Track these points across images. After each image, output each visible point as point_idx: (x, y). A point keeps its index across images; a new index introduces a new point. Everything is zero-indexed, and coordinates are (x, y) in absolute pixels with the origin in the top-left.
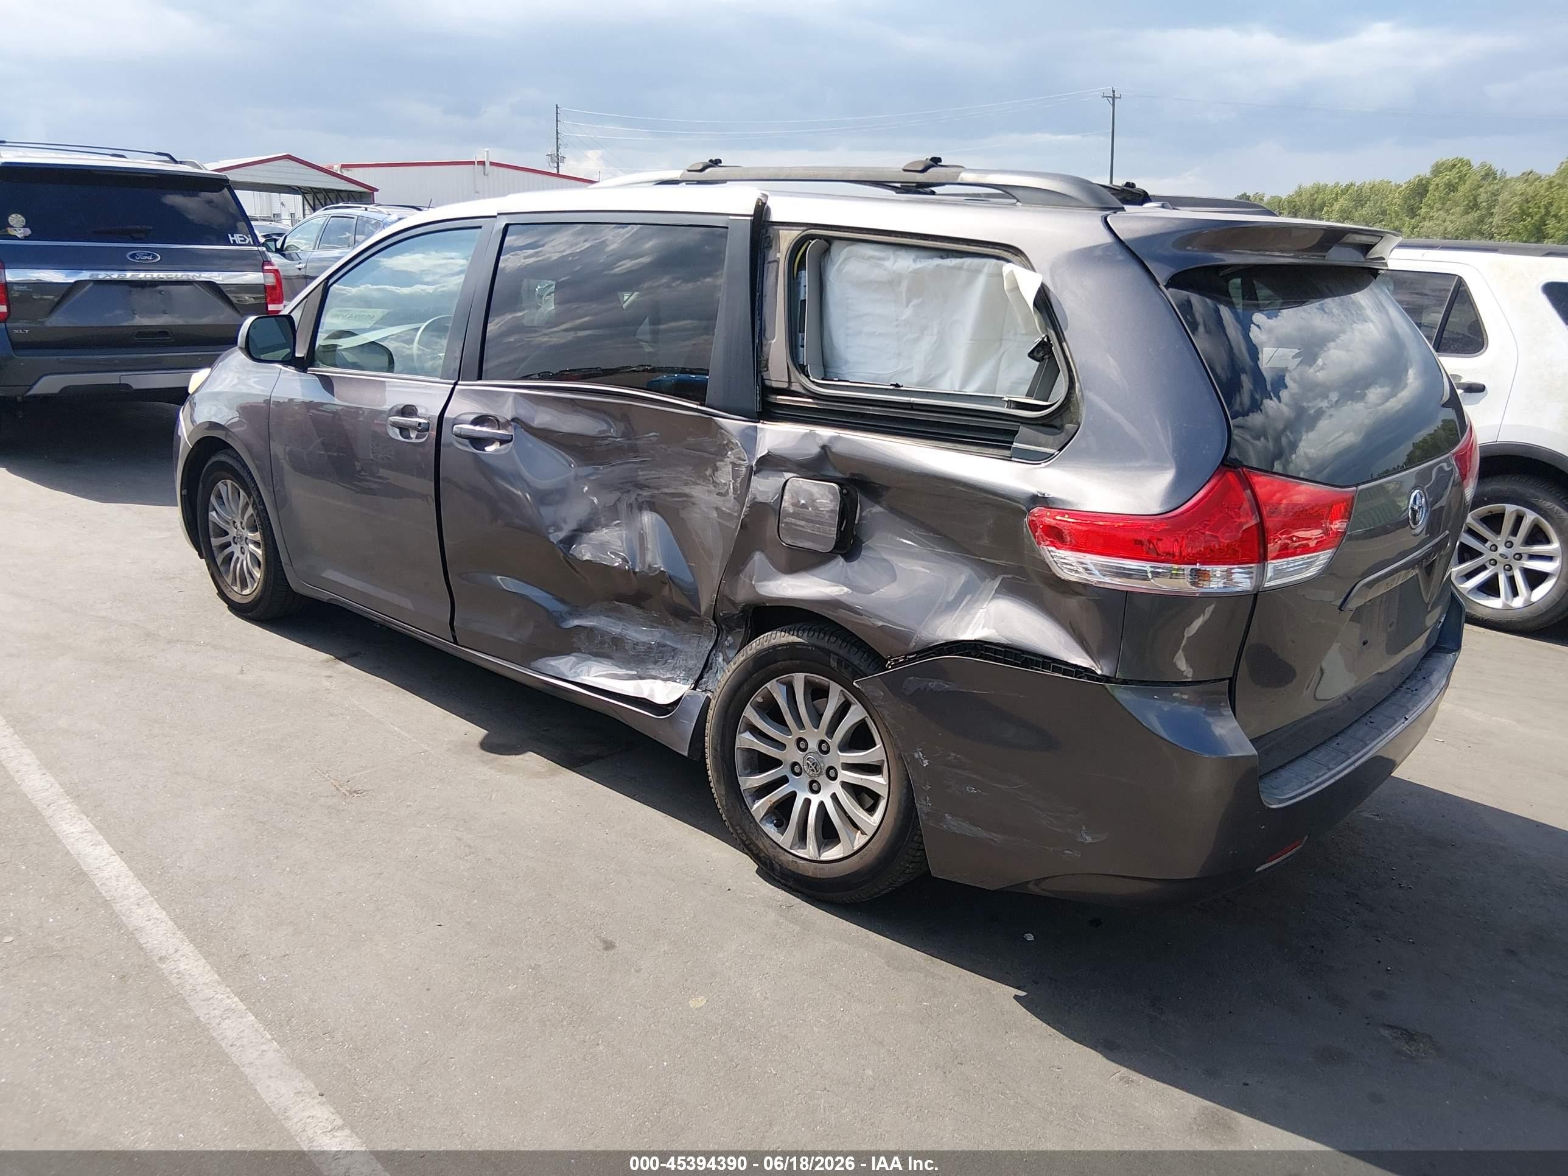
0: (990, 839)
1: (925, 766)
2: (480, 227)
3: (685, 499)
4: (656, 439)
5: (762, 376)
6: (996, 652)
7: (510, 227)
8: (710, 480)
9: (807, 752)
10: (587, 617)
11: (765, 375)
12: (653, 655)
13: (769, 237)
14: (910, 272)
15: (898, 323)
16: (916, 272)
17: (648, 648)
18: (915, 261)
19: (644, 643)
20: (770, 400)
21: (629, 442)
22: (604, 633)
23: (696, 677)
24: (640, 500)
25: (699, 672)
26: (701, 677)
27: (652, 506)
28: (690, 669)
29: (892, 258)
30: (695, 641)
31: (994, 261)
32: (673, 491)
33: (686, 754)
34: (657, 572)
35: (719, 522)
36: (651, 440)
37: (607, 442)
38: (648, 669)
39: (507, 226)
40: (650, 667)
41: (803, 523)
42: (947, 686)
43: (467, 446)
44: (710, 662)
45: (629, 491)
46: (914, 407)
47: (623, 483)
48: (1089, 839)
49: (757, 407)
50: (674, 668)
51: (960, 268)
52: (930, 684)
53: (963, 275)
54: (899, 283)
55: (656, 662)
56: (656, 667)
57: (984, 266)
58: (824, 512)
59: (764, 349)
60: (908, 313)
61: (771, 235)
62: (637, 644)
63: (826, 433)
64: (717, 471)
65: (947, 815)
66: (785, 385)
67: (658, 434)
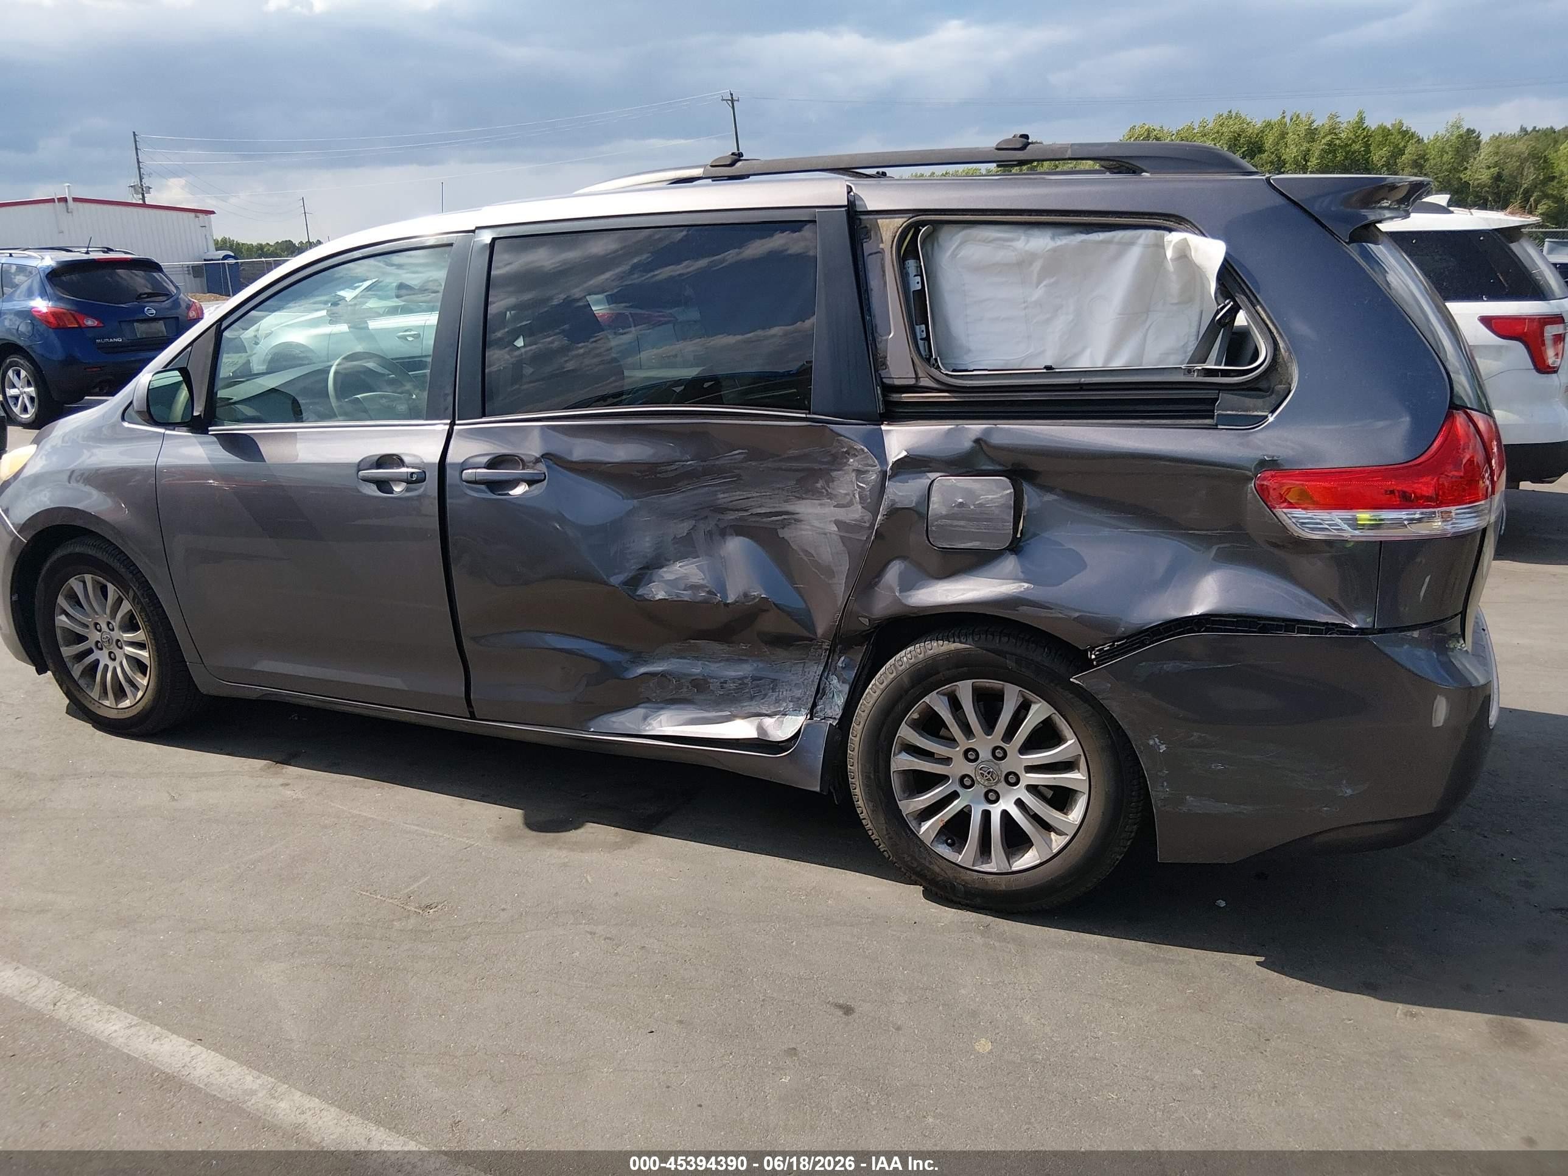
0: (1239, 813)
1: (1161, 751)
2: (451, 245)
3: (785, 517)
4: (742, 456)
5: (880, 374)
6: (1225, 623)
7: (497, 242)
8: (823, 493)
9: (979, 761)
10: (653, 663)
11: (883, 373)
12: (747, 690)
13: (866, 227)
14: (1048, 251)
15: (1026, 304)
16: (1054, 250)
17: (740, 684)
18: (1053, 238)
19: (733, 680)
20: (891, 399)
21: (702, 464)
22: (679, 677)
23: (810, 705)
24: (722, 526)
25: (811, 701)
26: (814, 705)
27: (740, 530)
28: (799, 699)
29: (1023, 238)
30: (799, 668)
31: (1153, 232)
32: (768, 510)
33: (818, 789)
34: (757, 600)
35: (841, 536)
36: (735, 459)
37: (673, 467)
38: (743, 706)
39: (494, 240)
40: (745, 704)
41: (962, 523)
42: (1185, 666)
43: (483, 492)
44: (822, 687)
45: (707, 517)
46: (1084, 387)
47: (695, 510)
48: (1349, 792)
49: (881, 408)
50: (777, 701)
51: (1109, 242)
52: (1165, 666)
53: (1113, 249)
54: (1031, 264)
55: (752, 698)
56: (754, 703)
57: (1139, 237)
58: (993, 508)
59: (879, 346)
60: (1038, 293)
61: (868, 225)
62: (725, 682)
63: (976, 428)
64: (833, 481)
65: (1188, 797)
66: (912, 382)
67: (746, 451)
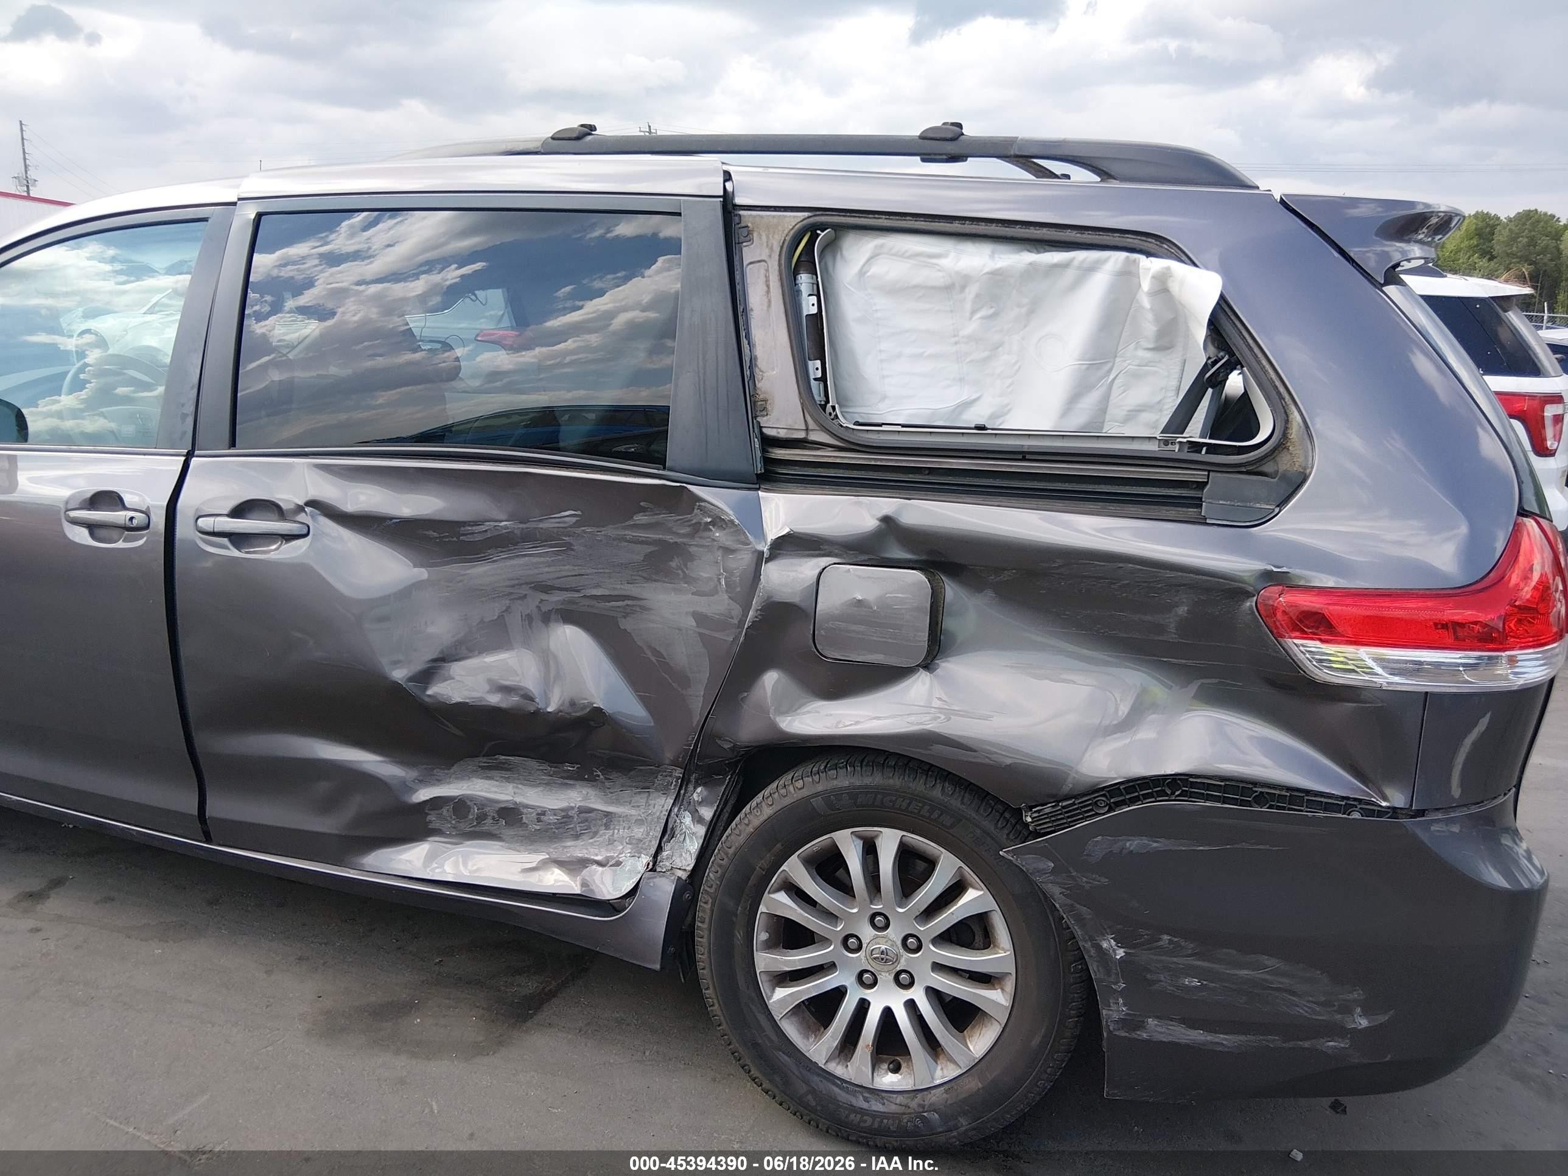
0: (1217, 1043)
1: (1118, 957)
2: (205, 220)
3: (629, 602)
4: (574, 519)
5: (759, 423)
6: (1209, 787)
7: (263, 218)
8: (678, 574)
10: (449, 783)
11: (763, 421)
12: (572, 826)
13: (747, 227)
14: (987, 273)
15: (957, 339)
16: (995, 273)
17: (563, 817)
18: (992, 256)
19: (554, 812)
20: (773, 456)
21: (521, 526)
22: (484, 804)
23: (653, 851)
24: (545, 609)
25: (655, 844)
26: (660, 849)
27: (569, 616)
28: (640, 840)
29: (952, 254)
30: (641, 799)
31: (1123, 255)
32: (607, 593)
33: (657, 967)
34: (588, 710)
35: (700, 634)
36: (565, 522)
37: (483, 528)
38: (566, 847)
39: (260, 216)
40: (569, 844)
41: (862, 628)
42: (1155, 845)
43: (227, 548)
44: (670, 826)
45: (525, 596)
46: (1028, 457)
47: (513, 586)
48: (1364, 1023)
49: (759, 468)
50: (611, 842)
51: (1065, 266)
52: (1128, 844)
53: (1070, 275)
54: (963, 288)
55: (577, 837)
56: (580, 843)
57: (1106, 260)
58: (903, 611)
59: (758, 385)
60: (972, 327)
61: (749, 225)
62: (544, 813)
63: (886, 505)
64: (692, 560)
65: (1150, 1020)
66: (801, 435)
67: (579, 513)
